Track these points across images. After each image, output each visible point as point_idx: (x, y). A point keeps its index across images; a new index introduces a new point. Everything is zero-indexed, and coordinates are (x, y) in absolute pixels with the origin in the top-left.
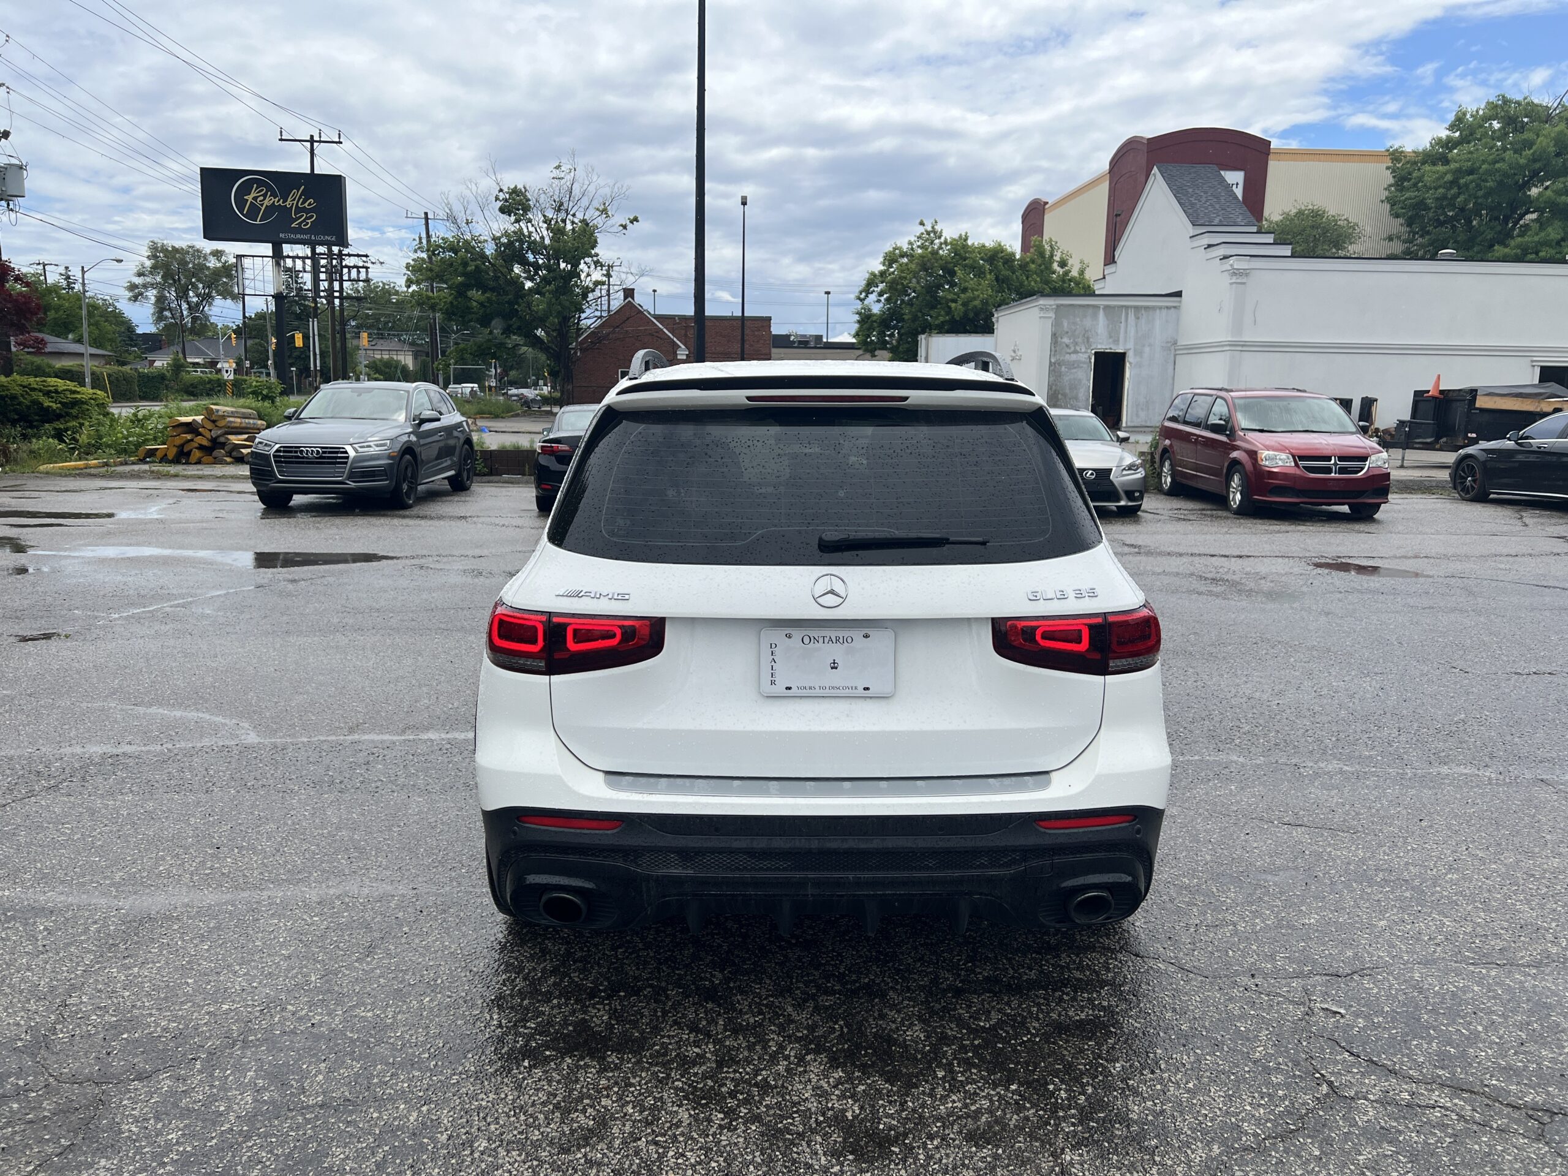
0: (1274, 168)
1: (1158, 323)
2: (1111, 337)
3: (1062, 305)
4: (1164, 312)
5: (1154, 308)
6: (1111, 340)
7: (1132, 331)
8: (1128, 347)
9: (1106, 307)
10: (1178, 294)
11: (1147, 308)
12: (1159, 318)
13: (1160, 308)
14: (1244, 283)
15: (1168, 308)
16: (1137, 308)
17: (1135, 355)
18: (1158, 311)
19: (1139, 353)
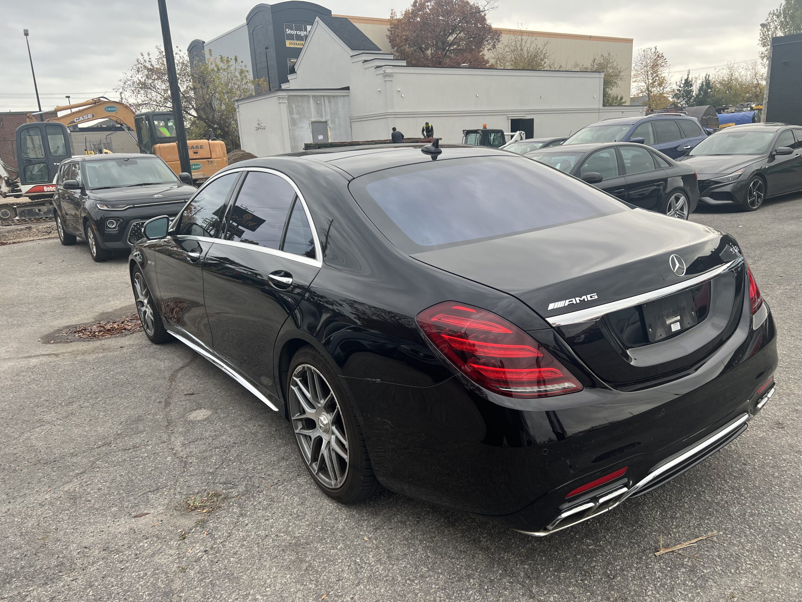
1: (340, 105)
2: (318, 113)
3: (290, 95)
4: (342, 98)
5: (337, 96)
6: (318, 115)
7: (328, 109)
8: (328, 119)
9: (314, 96)
10: (348, 88)
11: (334, 96)
12: (340, 101)
13: (340, 96)
14: (391, 81)
15: (344, 96)
16: (328, 96)
17: (332, 123)
18: (339, 98)
19: (333, 122)
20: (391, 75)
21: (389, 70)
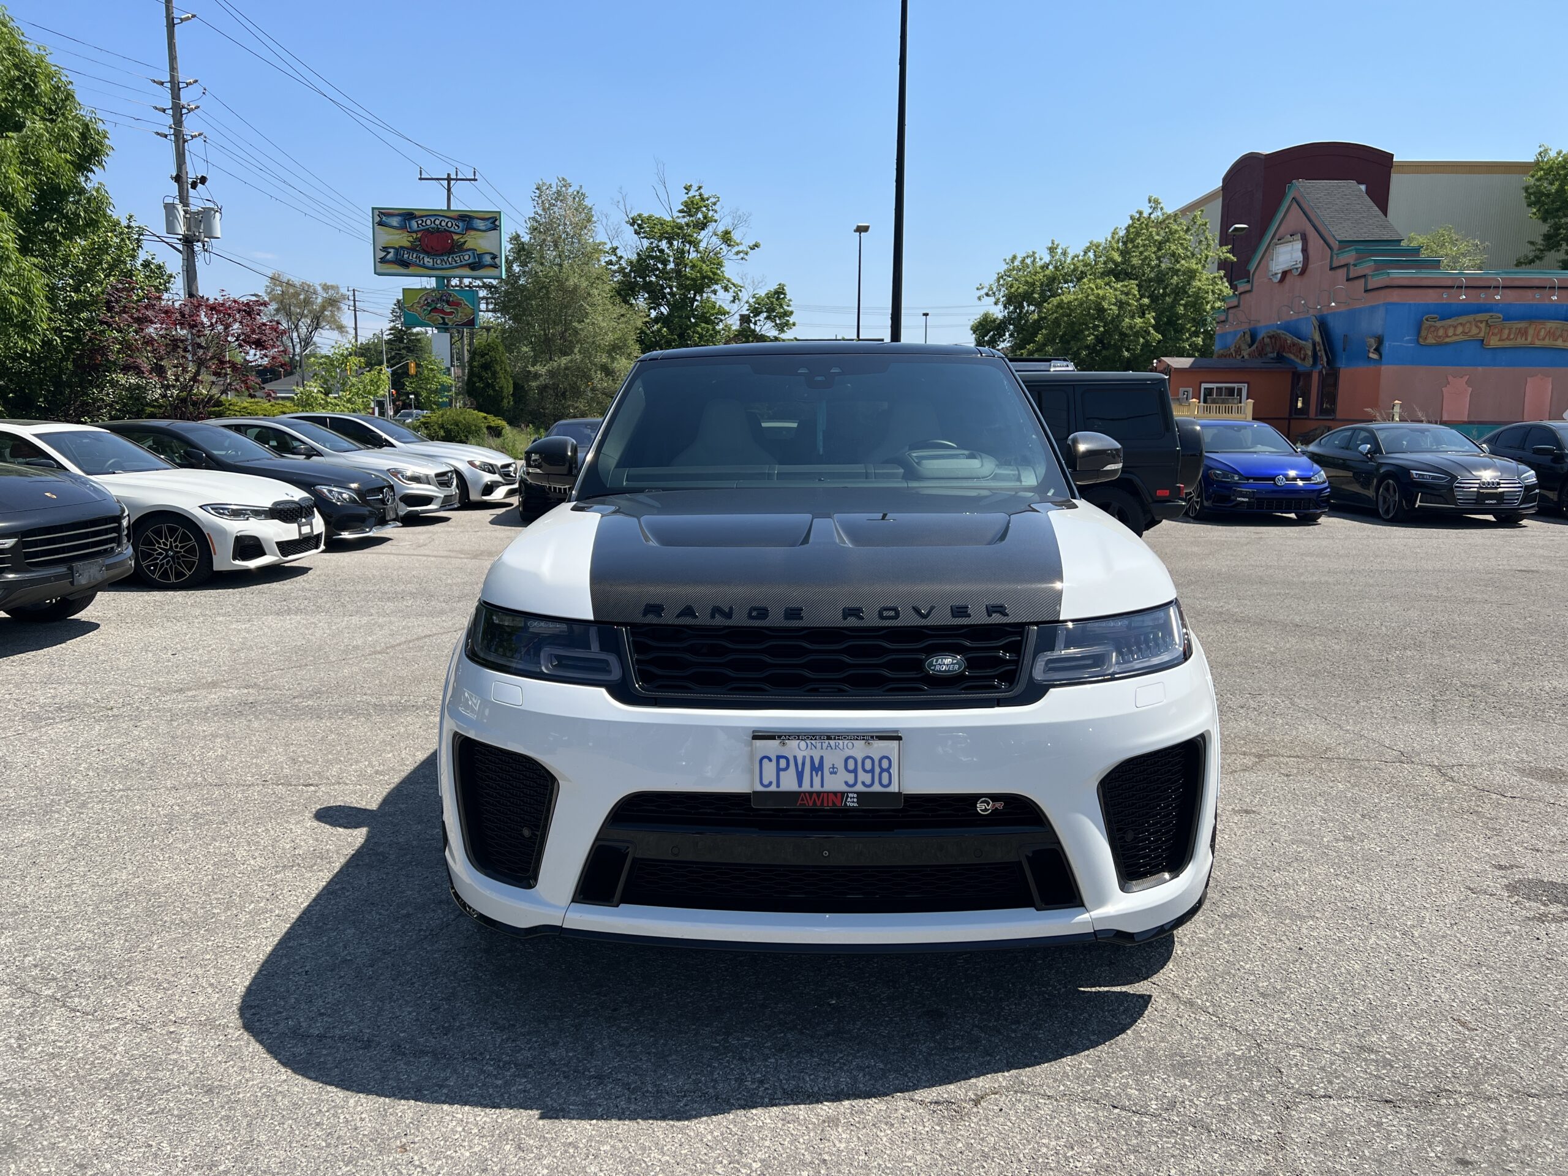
0: (1398, 183)
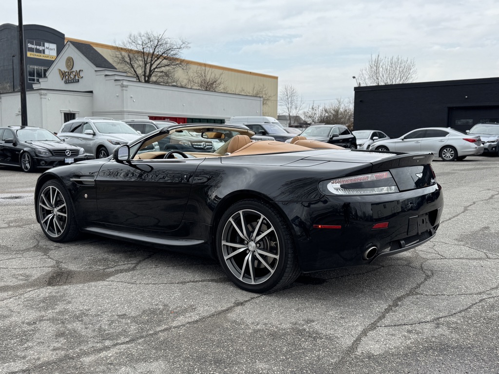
10: (92, 92)
14: (127, 90)
15: (89, 97)
18: (86, 98)
20: (127, 86)
21: (125, 83)
